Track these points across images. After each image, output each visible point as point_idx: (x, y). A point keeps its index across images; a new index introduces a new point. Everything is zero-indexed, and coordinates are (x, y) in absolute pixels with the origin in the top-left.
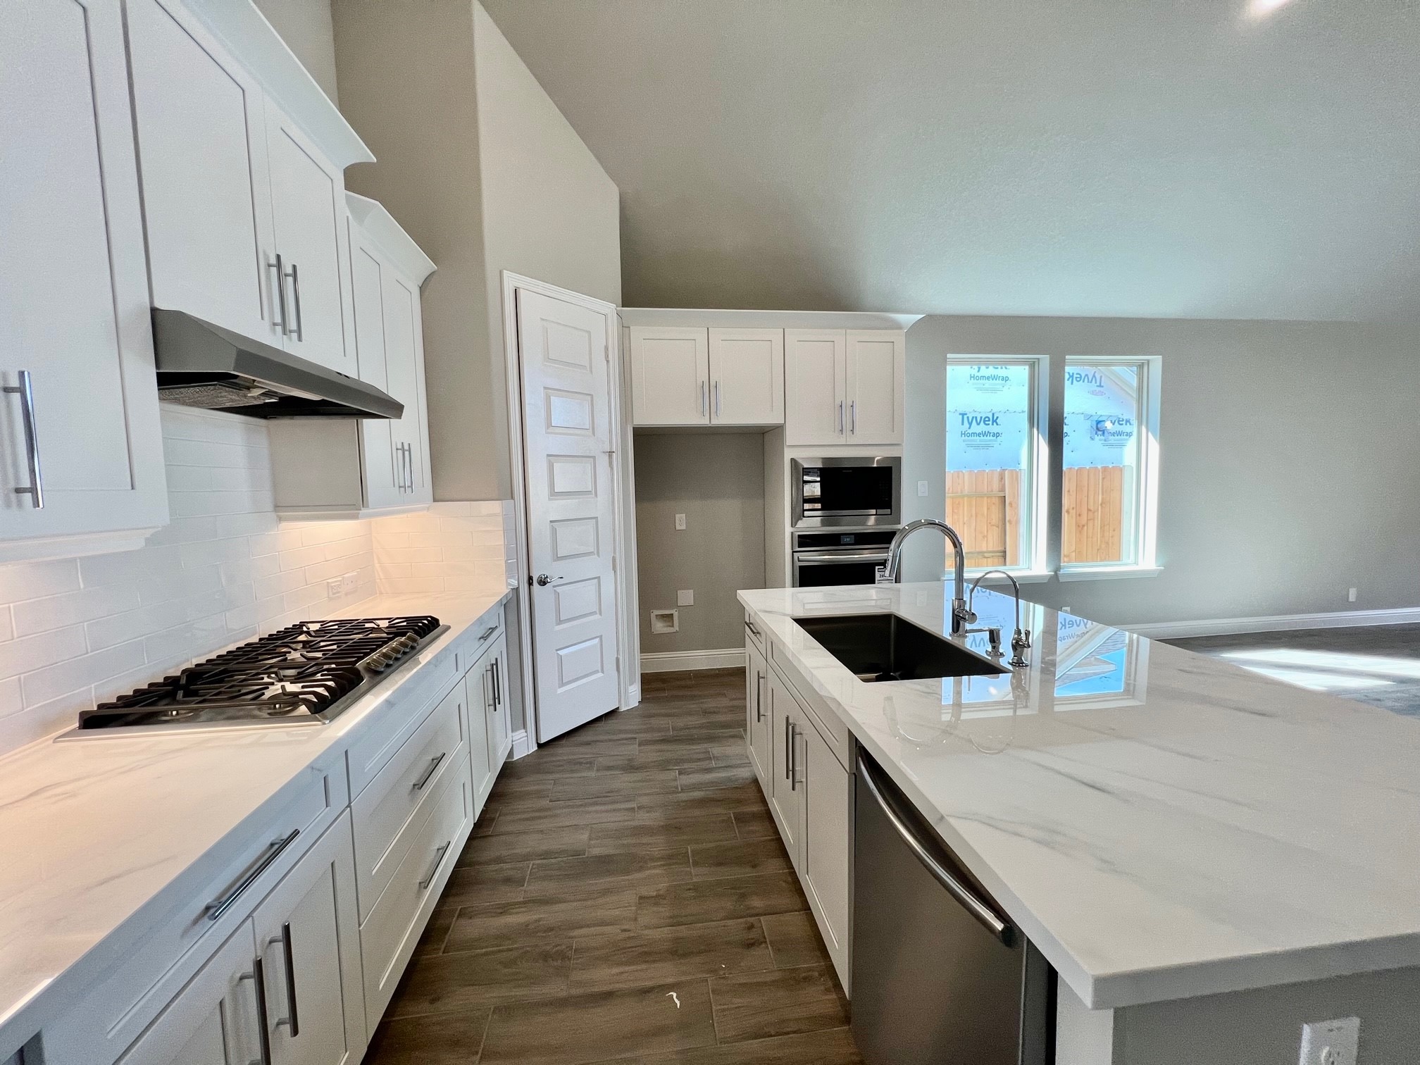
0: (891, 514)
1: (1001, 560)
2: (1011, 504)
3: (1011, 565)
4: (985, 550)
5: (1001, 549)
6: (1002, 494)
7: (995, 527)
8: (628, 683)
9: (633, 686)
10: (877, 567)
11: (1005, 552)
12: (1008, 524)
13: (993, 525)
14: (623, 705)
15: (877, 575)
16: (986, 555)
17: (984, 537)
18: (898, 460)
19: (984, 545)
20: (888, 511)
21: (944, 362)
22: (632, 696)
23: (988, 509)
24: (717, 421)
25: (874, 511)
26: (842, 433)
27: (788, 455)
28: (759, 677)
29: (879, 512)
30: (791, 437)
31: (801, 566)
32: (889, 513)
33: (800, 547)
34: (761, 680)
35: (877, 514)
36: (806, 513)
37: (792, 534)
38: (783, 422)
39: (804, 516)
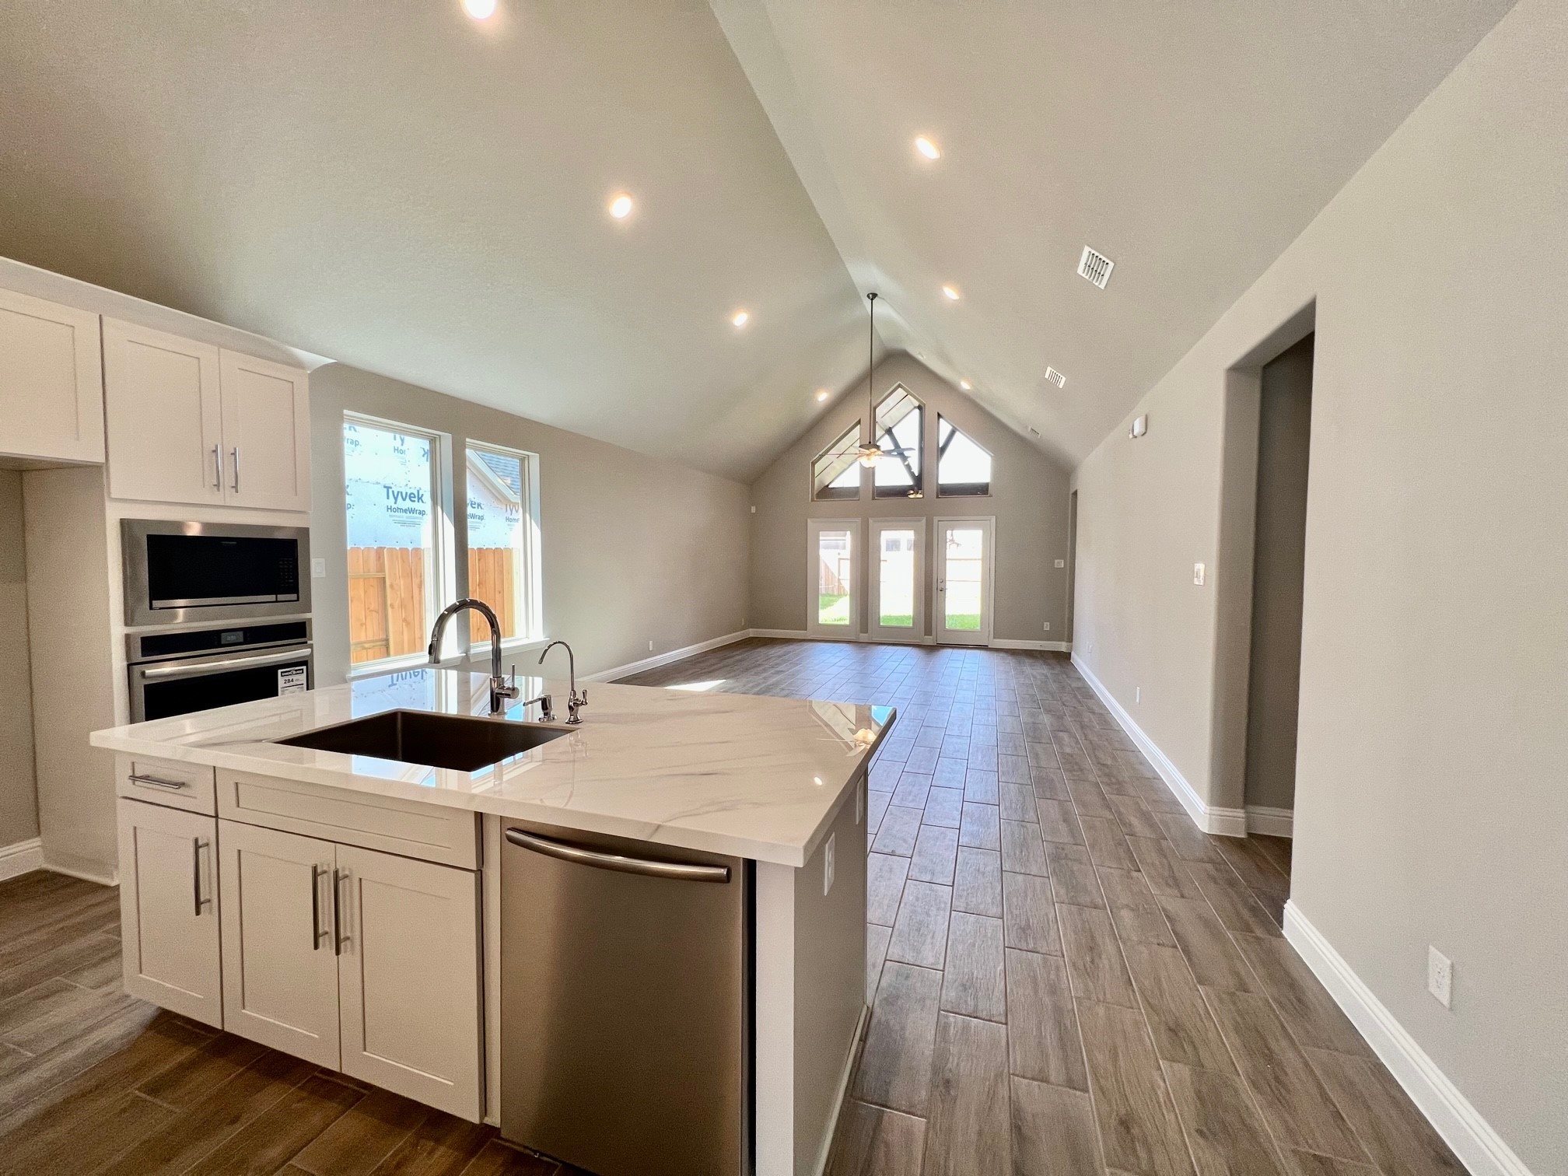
0: (298, 600)
1: (384, 649)
2: (392, 586)
3: (397, 654)
4: (363, 639)
5: (385, 637)
6: (381, 575)
7: (374, 613)
10: (280, 671)
11: (387, 640)
12: (390, 610)
13: (372, 611)
15: (281, 681)
16: (366, 645)
17: (362, 625)
18: (305, 531)
19: (363, 634)
20: (293, 597)
21: (341, 418)
23: (365, 592)
25: (272, 597)
26: (219, 490)
27: (114, 515)
28: (197, 847)
29: (281, 597)
30: (118, 482)
31: (145, 686)
32: (296, 599)
33: (143, 655)
34: (201, 850)
35: (277, 601)
36: (157, 604)
37: (128, 637)
38: (102, 460)
39: (151, 608)
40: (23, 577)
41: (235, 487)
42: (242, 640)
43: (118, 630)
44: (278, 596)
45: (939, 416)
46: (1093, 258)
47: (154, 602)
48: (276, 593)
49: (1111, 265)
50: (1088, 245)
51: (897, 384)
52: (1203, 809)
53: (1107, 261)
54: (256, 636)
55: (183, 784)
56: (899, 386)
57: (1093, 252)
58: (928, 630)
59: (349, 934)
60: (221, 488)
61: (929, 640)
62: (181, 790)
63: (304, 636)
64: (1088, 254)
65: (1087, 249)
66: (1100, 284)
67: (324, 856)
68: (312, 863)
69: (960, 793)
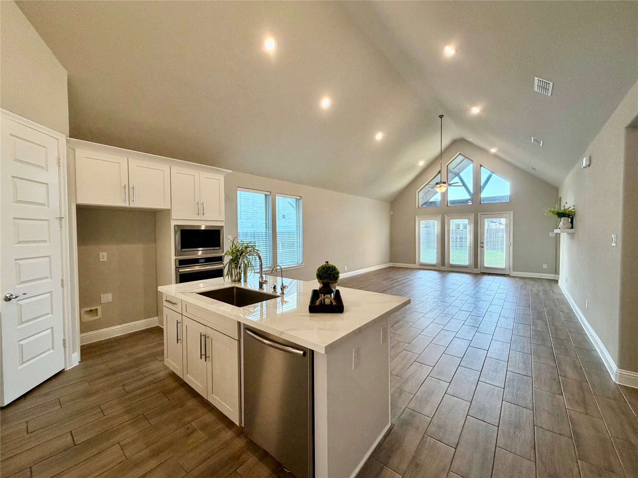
8: (71, 351)
9: (76, 353)
14: (68, 366)
18: (222, 227)
22: (75, 359)
25: (213, 248)
26: (199, 215)
27: (173, 223)
28: (177, 323)
29: (215, 248)
30: (174, 215)
31: (179, 274)
32: (219, 248)
33: (179, 265)
34: (178, 324)
35: (214, 249)
36: (182, 250)
37: (176, 259)
38: (170, 208)
39: (181, 251)
40: (155, 241)
41: (203, 214)
42: (204, 262)
43: (173, 258)
45: (481, 166)
46: (540, 82)
47: (182, 249)
48: (214, 247)
49: (551, 84)
50: (536, 77)
51: (458, 153)
52: (616, 370)
53: (548, 82)
54: (209, 260)
55: (176, 304)
56: (460, 154)
57: (540, 79)
58: (476, 266)
59: (209, 356)
60: (200, 215)
61: (476, 271)
62: (175, 305)
63: (222, 261)
64: (537, 81)
65: (536, 78)
66: (547, 94)
67: (203, 330)
68: (200, 332)
69: (469, 342)
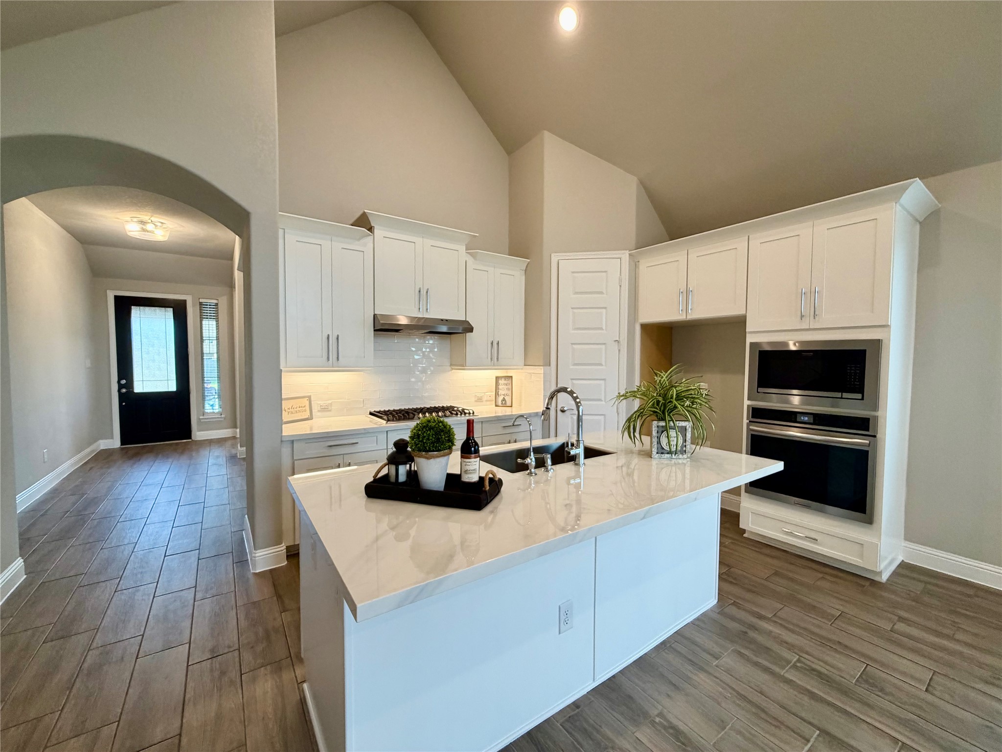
0: (864, 399)
18: (876, 343)
20: (859, 396)
24: (690, 317)
25: (839, 395)
27: (749, 340)
29: (845, 395)
30: (753, 325)
32: (861, 398)
33: (752, 418)
35: (843, 398)
36: (760, 390)
37: (748, 406)
38: (745, 313)
39: (758, 392)
41: (818, 315)
43: (746, 402)
44: (843, 394)
48: (842, 391)
54: (822, 420)
